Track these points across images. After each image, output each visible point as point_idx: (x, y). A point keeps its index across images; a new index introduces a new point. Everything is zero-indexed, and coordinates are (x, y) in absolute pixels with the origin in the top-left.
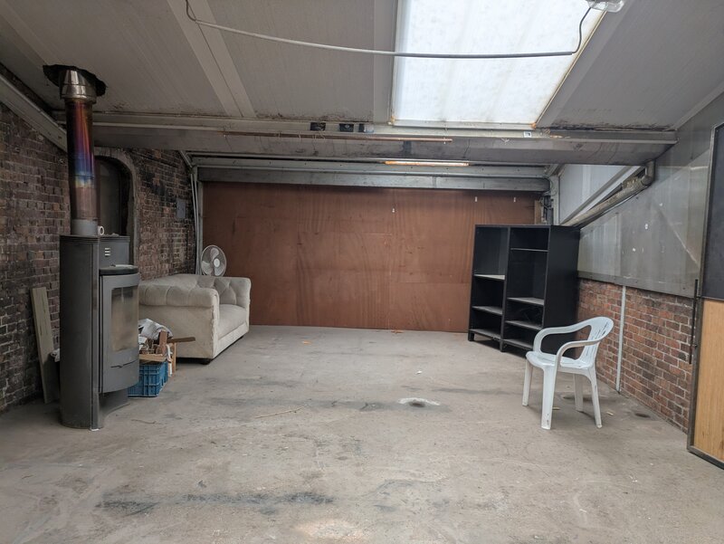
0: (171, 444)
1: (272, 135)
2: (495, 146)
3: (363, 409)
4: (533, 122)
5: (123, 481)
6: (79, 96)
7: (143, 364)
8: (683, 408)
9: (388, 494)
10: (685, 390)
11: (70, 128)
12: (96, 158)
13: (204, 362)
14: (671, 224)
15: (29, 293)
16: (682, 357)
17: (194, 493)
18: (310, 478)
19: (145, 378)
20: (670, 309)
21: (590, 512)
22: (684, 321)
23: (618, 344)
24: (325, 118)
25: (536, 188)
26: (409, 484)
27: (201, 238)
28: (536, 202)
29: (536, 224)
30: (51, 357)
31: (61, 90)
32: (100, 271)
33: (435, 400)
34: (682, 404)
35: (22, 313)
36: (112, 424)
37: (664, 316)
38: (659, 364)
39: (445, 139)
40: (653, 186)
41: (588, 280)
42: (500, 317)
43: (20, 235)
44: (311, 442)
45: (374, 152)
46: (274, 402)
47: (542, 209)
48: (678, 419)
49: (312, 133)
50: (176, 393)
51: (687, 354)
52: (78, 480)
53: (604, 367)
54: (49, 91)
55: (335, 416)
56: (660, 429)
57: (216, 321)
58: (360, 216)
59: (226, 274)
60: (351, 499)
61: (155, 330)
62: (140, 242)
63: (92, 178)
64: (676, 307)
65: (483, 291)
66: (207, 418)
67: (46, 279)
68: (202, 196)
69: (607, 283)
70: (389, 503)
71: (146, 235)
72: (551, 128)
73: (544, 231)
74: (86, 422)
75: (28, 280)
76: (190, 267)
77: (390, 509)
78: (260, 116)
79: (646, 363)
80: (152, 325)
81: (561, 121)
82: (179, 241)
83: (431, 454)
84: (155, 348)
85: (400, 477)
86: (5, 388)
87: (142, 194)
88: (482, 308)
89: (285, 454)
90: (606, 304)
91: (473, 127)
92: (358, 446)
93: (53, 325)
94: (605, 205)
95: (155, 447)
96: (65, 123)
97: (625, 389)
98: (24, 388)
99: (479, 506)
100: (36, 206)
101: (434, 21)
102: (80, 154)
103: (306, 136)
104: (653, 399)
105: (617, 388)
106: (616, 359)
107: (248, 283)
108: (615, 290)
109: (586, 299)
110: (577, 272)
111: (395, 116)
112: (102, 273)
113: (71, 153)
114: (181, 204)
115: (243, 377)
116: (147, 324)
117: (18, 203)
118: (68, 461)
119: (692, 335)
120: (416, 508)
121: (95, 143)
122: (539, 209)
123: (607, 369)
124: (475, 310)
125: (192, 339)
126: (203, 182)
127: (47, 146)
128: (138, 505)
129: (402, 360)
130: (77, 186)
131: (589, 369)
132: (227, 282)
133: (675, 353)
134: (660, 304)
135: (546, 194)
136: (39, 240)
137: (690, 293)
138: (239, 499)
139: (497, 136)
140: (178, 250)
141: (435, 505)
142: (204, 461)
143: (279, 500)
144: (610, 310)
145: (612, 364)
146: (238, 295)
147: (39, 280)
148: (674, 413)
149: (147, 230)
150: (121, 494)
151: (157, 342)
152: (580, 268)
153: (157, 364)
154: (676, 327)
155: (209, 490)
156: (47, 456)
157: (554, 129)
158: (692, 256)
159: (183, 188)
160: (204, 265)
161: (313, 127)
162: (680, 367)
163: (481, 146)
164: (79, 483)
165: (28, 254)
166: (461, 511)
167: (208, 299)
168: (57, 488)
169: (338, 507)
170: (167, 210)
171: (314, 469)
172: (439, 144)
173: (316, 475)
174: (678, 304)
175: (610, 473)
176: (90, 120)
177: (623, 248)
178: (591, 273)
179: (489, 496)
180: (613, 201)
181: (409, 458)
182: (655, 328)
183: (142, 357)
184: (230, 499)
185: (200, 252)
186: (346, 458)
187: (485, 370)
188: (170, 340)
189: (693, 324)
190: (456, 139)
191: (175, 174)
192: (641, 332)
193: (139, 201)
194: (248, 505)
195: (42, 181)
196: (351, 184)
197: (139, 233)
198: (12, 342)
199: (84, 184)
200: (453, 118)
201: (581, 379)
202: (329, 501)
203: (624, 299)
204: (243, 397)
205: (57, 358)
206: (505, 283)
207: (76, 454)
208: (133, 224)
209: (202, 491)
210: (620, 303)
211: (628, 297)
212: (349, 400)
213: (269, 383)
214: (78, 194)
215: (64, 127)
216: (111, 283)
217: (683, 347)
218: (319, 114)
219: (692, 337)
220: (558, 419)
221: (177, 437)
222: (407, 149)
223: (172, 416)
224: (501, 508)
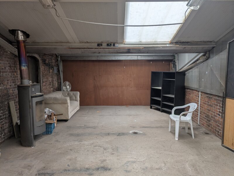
0: (58, 151)
1: (85, 48)
2: (158, 49)
3: (118, 136)
4: (170, 41)
5: (43, 165)
6: (21, 39)
7: (47, 124)
8: (220, 131)
9: (128, 166)
10: (220, 126)
11: (19, 49)
12: (27, 56)
13: (66, 121)
14: (215, 72)
15: (8, 103)
16: (219, 115)
17: (66, 169)
18: (103, 161)
19: (48, 128)
20: (215, 99)
21: (192, 169)
22: (220, 103)
23: (198, 110)
24: (102, 42)
25: (170, 58)
26: (134, 162)
27: (63, 79)
28: (171, 63)
29: (171, 71)
30: (17, 123)
31: (15, 37)
32: (31, 96)
33: (141, 131)
34: (219, 130)
35: (7, 110)
36: (38, 145)
37: (213, 102)
38: (212, 117)
39: (141, 48)
40: (209, 59)
41: (188, 89)
42: (160, 101)
43: (4, 85)
44: (102, 148)
45: (119, 52)
46: (90, 134)
47: (173, 65)
48: (218, 135)
49: (98, 47)
50: (57, 132)
51: (221, 114)
52: (29, 166)
53: (194, 117)
54: (11, 37)
55: (109, 138)
56: (212, 138)
57: (69, 107)
58: (114, 69)
59: (71, 91)
60: (116, 169)
61: (50, 112)
62: (43, 82)
63: (27, 66)
64: (217, 99)
65: (155, 93)
66: (68, 141)
67: (13, 98)
68: (62, 65)
69: (194, 90)
70: (128, 169)
71: (45, 80)
72: (175, 43)
73: (174, 73)
74: (30, 145)
75: (8, 99)
76: (59, 89)
77: (129, 172)
78: (80, 42)
79: (208, 116)
80: (49, 110)
81: (179, 40)
82: (55, 80)
83: (141, 151)
84: (50, 118)
85: (131, 160)
86: (3, 135)
87: (43, 67)
88: (154, 98)
89: (94, 153)
90: (194, 97)
91: (150, 43)
92: (117, 149)
93: (17, 113)
94: (193, 65)
95: (53, 153)
96: (17, 47)
97: (201, 124)
98: (9, 134)
99: (157, 169)
100: (9, 75)
101: (137, 12)
102: (23, 58)
103: (96, 48)
104: (210, 128)
105: (199, 124)
106: (198, 114)
107: (78, 93)
108: (197, 93)
109: (188, 95)
110: (185, 86)
111: (125, 41)
112: (32, 97)
113: (19, 56)
114: (55, 68)
115: (79, 126)
116: (47, 110)
117: (3, 75)
118: (25, 159)
119: (223, 108)
120: (137, 171)
121: (27, 52)
122: (172, 65)
123: (195, 117)
124: (152, 99)
125: (62, 114)
126: (62, 60)
127: (11, 55)
128: (49, 174)
129: (129, 117)
130: (22, 69)
131: (190, 120)
132: (72, 93)
133: (217, 114)
134: (212, 98)
135: (174, 60)
136: (10, 86)
137: (221, 95)
138: (81, 170)
139: (158, 46)
140: (55, 83)
141: (143, 169)
142: (69, 157)
143: (93, 170)
144: (196, 99)
145: (196, 116)
146: (76, 97)
147: (11, 99)
148: (217, 133)
149: (45, 78)
150: (43, 170)
151: (51, 116)
152: (185, 85)
153: (51, 124)
154: (217, 105)
155: (71, 168)
156: (18, 157)
157: (176, 43)
158: (222, 83)
159: (56, 63)
160: (64, 88)
161: (98, 45)
162: (219, 118)
163: (153, 49)
164: (29, 167)
165: (7, 91)
166: (151, 171)
167: (66, 100)
168: (22, 169)
169: (112, 172)
170: (51, 71)
171: (104, 158)
172: (139, 49)
173: (105, 160)
174: (217, 98)
175: (197, 155)
176: (25, 46)
177: (199, 79)
178: (189, 87)
179: (159, 165)
180: (196, 64)
181: (134, 153)
182: (210, 105)
183: (46, 122)
184: (78, 170)
185: (62, 84)
186: (114, 154)
187: (156, 119)
188: (55, 115)
189: (223, 105)
190: (145, 47)
191: (53, 59)
192: (206, 106)
193: (42, 69)
194: (84, 172)
195: (10, 66)
196: (111, 59)
197: (42, 79)
198: (4, 120)
199: (24, 68)
200: (144, 41)
201: (187, 123)
202: (109, 170)
203: (200, 96)
204: (79, 133)
205: (19, 124)
206: (162, 90)
207: (28, 156)
208: (40, 76)
209: (69, 168)
210: (199, 97)
211: (201, 95)
212: (113, 132)
213: (87, 128)
214: (22, 72)
215: (16, 48)
216: (35, 100)
217: (219, 112)
218: (100, 41)
219: (222, 109)
220: (181, 136)
221: (59, 148)
222: (129, 51)
223: (57, 141)
224: (164, 169)
